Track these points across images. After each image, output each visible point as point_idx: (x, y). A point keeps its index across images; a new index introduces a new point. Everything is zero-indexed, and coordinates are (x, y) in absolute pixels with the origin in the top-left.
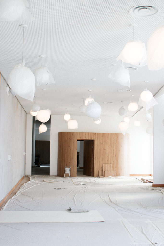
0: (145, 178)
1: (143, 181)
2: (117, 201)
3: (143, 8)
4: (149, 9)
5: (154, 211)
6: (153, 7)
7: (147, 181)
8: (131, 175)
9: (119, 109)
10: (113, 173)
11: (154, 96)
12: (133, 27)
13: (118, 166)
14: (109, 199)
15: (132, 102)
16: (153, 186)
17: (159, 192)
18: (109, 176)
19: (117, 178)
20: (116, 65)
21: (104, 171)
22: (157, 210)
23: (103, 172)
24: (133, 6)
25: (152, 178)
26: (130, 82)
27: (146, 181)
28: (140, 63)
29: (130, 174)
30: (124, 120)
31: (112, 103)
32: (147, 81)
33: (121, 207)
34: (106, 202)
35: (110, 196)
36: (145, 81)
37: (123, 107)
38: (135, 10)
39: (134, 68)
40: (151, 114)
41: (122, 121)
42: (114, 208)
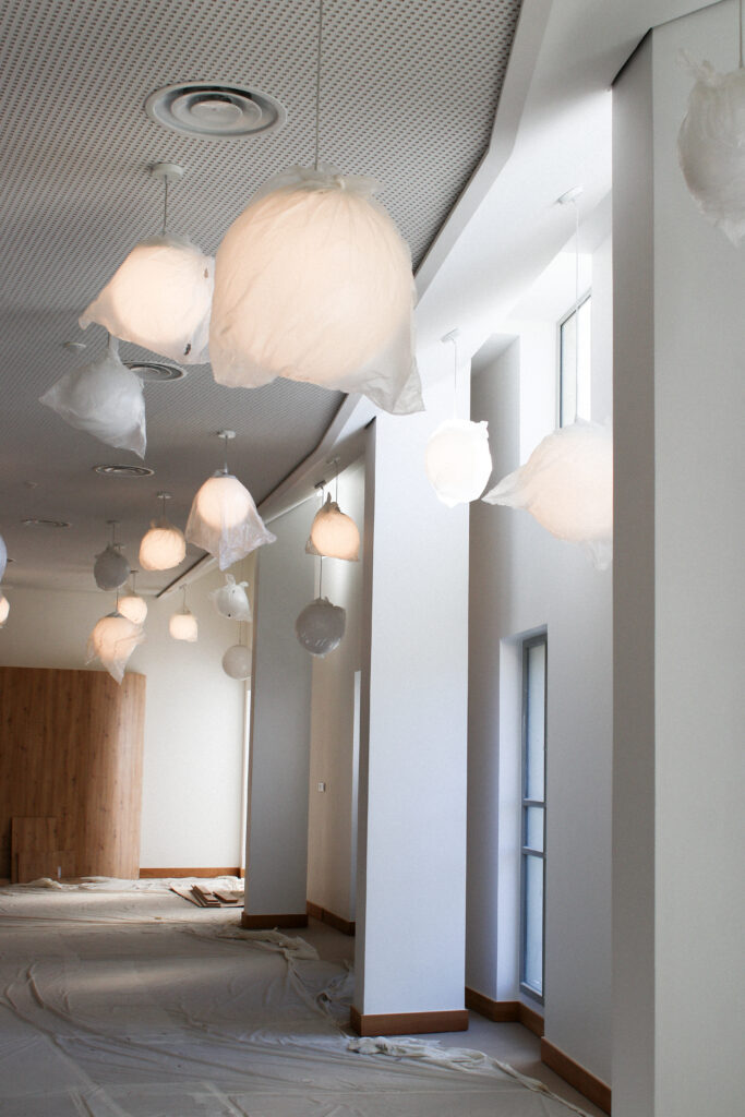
0: (210, 886)
1: (199, 898)
2: (66, 998)
3: (212, 98)
4: (239, 103)
5: (242, 1042)
6: (255, 96)
7: (220, 900)
8: (146, 874)
9: (96, 557)
10: (60, 865)
11: (258, 506)
12: (166, 177)
13: (85, 830)
14: (28, 993)
15: (159, 526)
16: (243, 921)
17: (270, 952)
18: (41, 877)
19: (75, 887)
20: (85, 346)
21: (13, 855)
22: (253, 1039)
23: (10, 858)
24: (167, 81)
25: (239, 885)
26: (143, 431)
27: (215, 899)
28: (189, 348)
29: (142, 866)
30: (121, 611)
31: (65, 525)
32: (231, 435)
33: (86, 1030)
34: (11, 1007)
35: (33, 977)
36: (219, 433)
37: (117, 548)
38: (175, 103)
39: (171, 368)
40: (245, 584)
41: (110, 616)
42: (51, 1034)
